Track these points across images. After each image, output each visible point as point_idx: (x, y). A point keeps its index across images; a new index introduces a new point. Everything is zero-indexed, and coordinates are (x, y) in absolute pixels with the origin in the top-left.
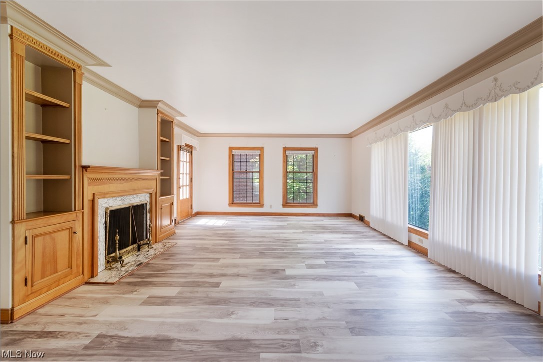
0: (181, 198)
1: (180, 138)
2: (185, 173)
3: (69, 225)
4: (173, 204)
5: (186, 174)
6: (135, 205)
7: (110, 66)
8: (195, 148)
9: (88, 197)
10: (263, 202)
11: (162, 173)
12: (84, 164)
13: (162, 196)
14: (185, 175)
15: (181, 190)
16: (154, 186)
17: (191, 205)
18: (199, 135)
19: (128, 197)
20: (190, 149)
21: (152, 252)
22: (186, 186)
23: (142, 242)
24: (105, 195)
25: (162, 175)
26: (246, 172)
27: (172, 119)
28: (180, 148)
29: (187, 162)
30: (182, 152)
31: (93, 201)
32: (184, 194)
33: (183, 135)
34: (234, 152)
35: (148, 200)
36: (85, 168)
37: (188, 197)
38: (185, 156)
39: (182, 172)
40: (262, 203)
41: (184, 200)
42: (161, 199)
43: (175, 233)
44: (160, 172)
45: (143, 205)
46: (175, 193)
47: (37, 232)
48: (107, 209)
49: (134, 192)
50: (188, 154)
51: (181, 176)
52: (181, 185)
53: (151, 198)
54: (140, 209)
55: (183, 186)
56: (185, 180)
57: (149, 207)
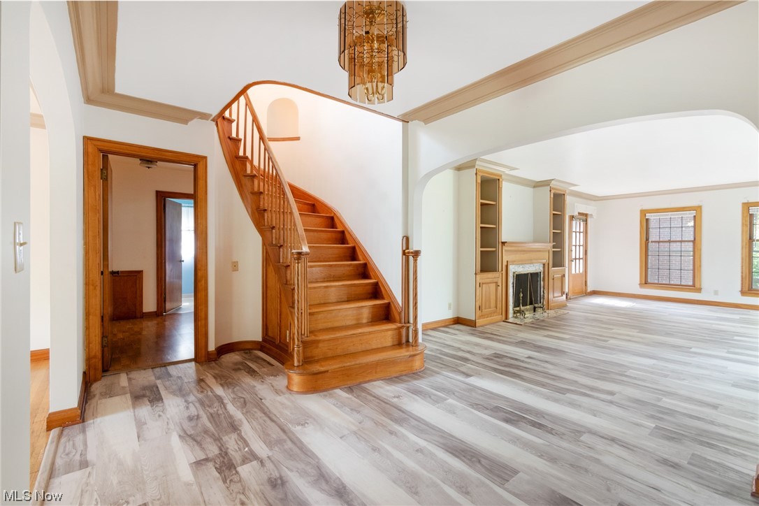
0: (573, 272)
1: (573, 206)
2: (578, 244)
3: (495, 280)
4: (564, 276)
5: (580, 246)
6: (532, 272)
7: (517, 169)
8: (591, 215)
9: (505, 264)
10: (700, 285)
11: (553, 245)
12: (503, 241)
13: (553, 267)
14: (578, 247)
15: (573, 263)
16: (547, 257)
17: (586, 282)
18: (597, 199)
19: (527, 266)
20: (584, 217)
21: (545, 314)
22: (579, 259)
23: (536, 305)
24: (514, 262)
25: (554, 247)
26: (670, 241)
27: (563, 191)
28: (572, 217)
29: (580, 232)
30: (574, 222)
31: (507, 266)
32: (577, 268)
33: (576, 204)
34: (648, 216)
35: (542, 269)
36: (503, 243)
37: (581, 271)
38: (577, 226)
39: (574, 243)
40: (697, 285)
41: (576, 275)
42: (553, 269)
43: (566, 306)
44: (552, 244)
45: (537, 273)
46: (567, 265)
47: (484, 281)
48: (514, 273)
49: (531, 262)
50: (582, 223)
51: (574, 248)
52: (574, 257)
53: (544, 267)
54: (535, 276)
55: (576, 259)
56: (578, 252)
57: (542, 276)
